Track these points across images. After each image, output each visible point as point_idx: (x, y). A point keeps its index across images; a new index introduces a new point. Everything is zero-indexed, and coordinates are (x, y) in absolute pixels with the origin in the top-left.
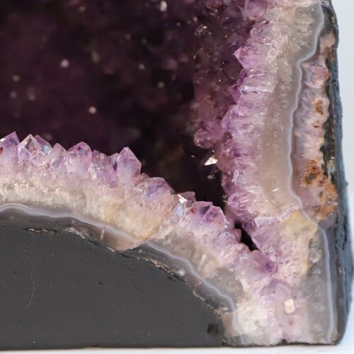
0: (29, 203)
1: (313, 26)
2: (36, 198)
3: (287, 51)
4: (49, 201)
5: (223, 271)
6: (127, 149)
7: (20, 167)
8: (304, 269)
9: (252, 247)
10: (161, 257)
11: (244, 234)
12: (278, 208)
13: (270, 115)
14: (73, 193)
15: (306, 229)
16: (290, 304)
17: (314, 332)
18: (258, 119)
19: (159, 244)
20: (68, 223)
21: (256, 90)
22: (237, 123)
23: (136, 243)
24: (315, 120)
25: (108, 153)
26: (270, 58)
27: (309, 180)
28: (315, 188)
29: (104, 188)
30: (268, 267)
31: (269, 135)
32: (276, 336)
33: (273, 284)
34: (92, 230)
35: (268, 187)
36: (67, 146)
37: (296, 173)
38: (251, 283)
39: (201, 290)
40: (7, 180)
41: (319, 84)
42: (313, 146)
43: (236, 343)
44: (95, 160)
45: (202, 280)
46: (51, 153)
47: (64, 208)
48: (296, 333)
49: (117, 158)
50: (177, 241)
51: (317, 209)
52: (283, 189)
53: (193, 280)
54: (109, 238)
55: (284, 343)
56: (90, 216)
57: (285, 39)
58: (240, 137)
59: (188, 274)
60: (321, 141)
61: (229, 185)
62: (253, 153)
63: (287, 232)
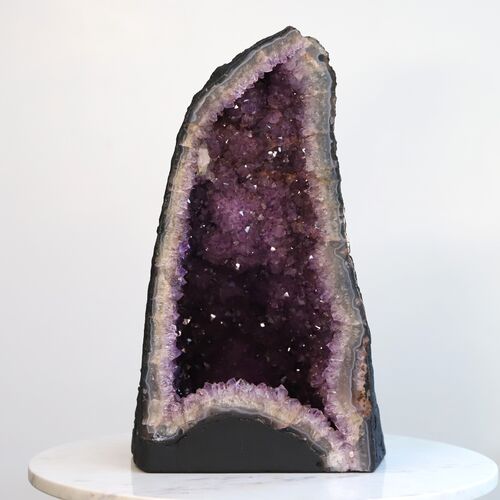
0: (240, 408)
1: (360, 334)
2: (243, 406)
3: (349, 343)
4: (249, 407)
5: (323, 439)
6: (282, 386)
7: (237, 392)
8: (358, 438)
9: (335, 429)
10: (297, 432)
11: (332, 422)
12: (346, 412)
13: (342, 371)
14: (259, 404)
15: (358, 421)
16: (352, 453)
17: (363, 466)
18: (337, 373)
19: (295, 426)
20: (257, 417)
21: (337, 361)
22: (328, 375)
23: (286, 426)
24: (361, 373)
25: (274, 387)
26: (342, 347)
27: (359, 399)
28: (362, 403)
29: (272, 402)
30: (342, 437)
31: (342, 380)
32: (346, 468)
33: (344, 445)
34: (267, 420)
35: (342, 402)
36: (256, 384)
37: (354, 396)
38: (335, 444)
39: (314, 447)
40: (231, 398)
41: (363, 358)
42: (361, 385)
43: (329, 471)
44: (269, 390)
45: (314, 442)
46: (249, 387)
47: (255, 410)
48: (355, 466)
49: (277, 389)
50: (303, 426)
51: (363, 412)
52: (348, 404)
53: (310, 443)
54: (274, 424)
55: (349, 471)
56: (266, 414)
57: (348, 339)
58: (330, 380)
59: (308, 440)
60: (364, 383)
61: (326, 402)
62: (335, 388)
63: (350, 422)
